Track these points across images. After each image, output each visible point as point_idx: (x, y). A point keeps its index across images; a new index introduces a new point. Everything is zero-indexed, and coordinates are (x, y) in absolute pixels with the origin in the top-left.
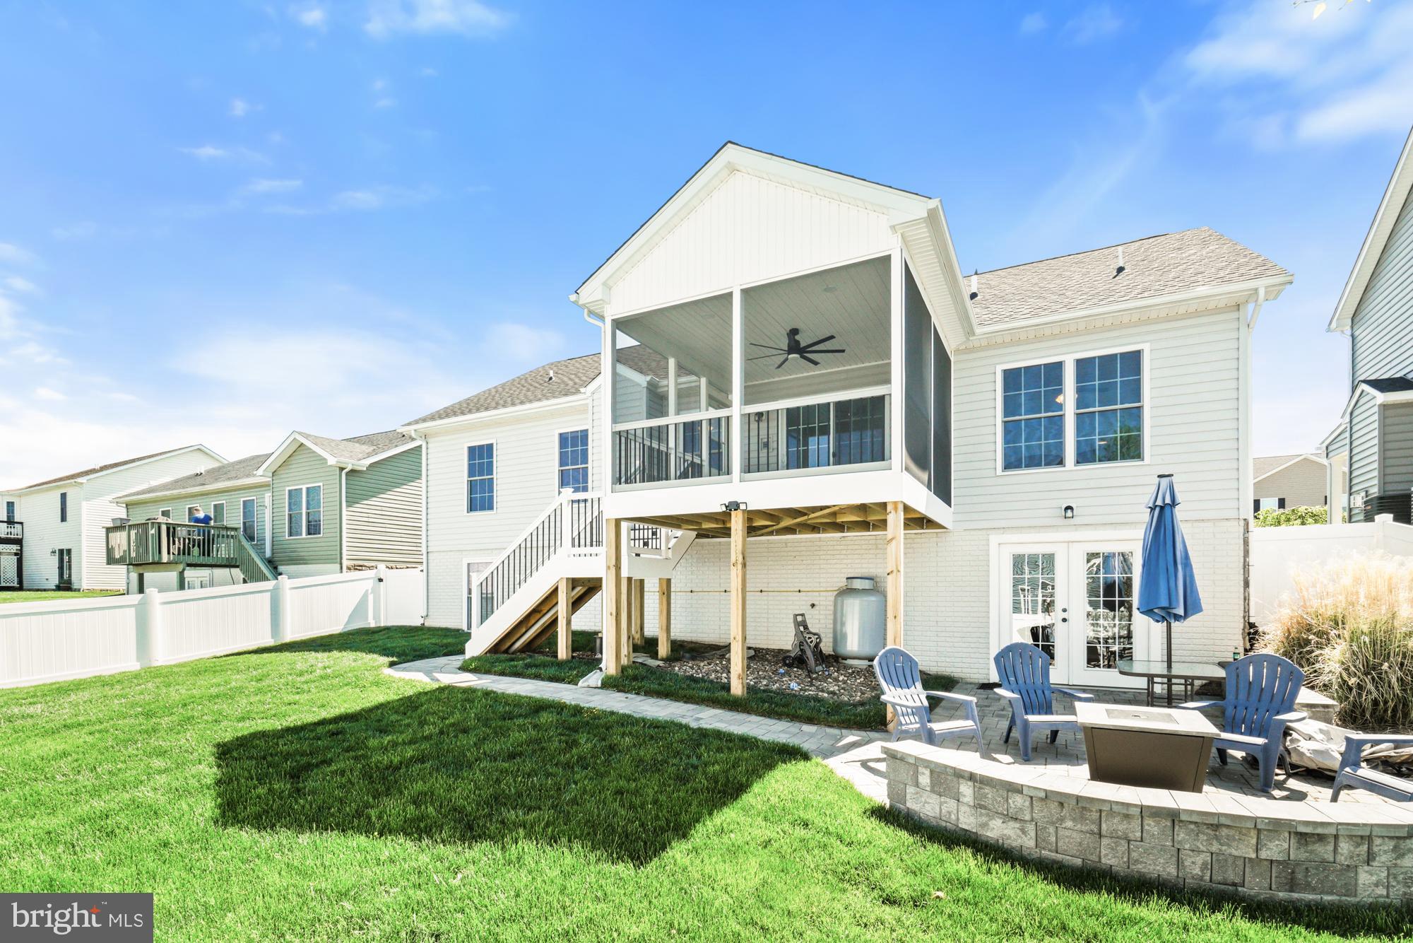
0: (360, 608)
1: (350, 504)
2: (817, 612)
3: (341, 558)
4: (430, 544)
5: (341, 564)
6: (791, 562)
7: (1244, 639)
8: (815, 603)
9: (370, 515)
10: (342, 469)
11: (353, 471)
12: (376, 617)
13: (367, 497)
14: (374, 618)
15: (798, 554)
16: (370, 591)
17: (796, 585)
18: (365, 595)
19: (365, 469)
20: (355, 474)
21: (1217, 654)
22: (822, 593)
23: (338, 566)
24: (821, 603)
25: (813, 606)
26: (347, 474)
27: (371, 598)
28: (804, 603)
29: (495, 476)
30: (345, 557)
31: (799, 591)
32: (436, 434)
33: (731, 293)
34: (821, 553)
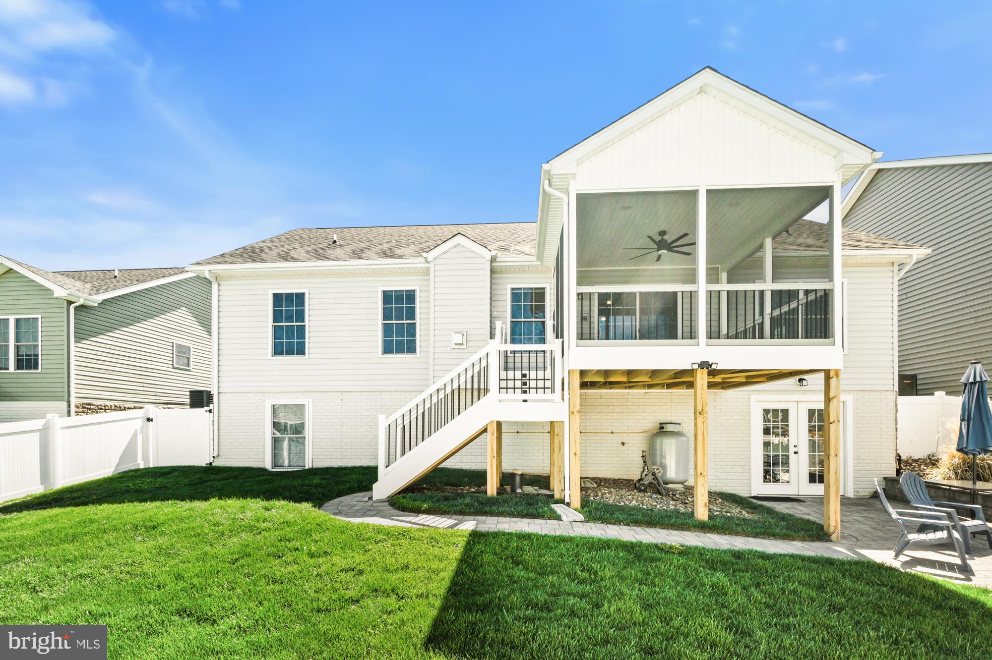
0: (130, 449)
1: (78, 339)
2: (626, 449)
3: (69, 396)
4: (221, 384)
5: (69, 402)
6: (605, 410)
7: (896, 462)
8: (625, 442)
9: (99, 353)
10: (70, 303)
11: (82, 307)
12: (145, 458)
13: (96, 334)
14: (143, 459)
15: (610, 404)
16: (139, 432)
17: (609, 428)
18: (135, 435)
19: (96, 305)
20: (85, 310)
21: (883, 473)
22: (629, 434)
23: (65, 404)
24: (630, 442)
25: (623, 444)
26: (76, 308)
27: (140, 438)
28: (615, 442)
29: (307, 323)
30: (73, 395)
31: (612, 433)
32: (231, 277)
33: (697, 191)
34: (629, 404)
